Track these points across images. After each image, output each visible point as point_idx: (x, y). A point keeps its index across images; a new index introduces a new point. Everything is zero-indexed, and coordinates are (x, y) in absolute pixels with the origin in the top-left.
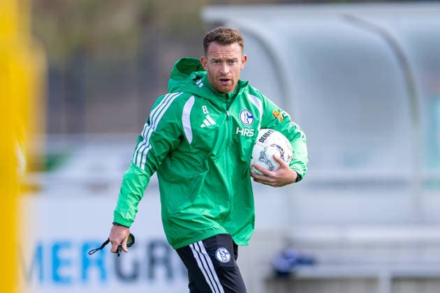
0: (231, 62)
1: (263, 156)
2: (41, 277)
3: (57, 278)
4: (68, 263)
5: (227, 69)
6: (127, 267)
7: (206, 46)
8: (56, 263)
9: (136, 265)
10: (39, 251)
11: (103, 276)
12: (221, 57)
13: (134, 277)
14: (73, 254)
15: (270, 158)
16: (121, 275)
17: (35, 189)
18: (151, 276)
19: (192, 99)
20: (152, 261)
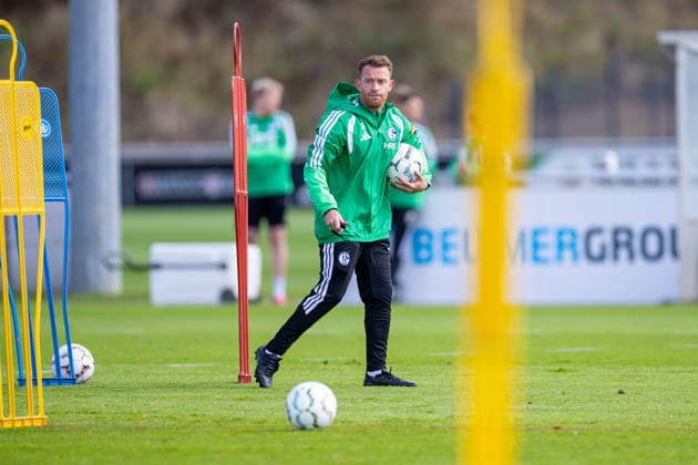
0: (380, 81)
1: (407, 171)
2: (524, 258)
3: (536, 259)
4: (545, 246)
5: (377, 87)
6: (595, 250)
7: (361, 69)
8: (536, 246)
9: (603, 248)
10: (522, 236)
11: (575, 257)
12: (373, 77)
13: (601, 257)
14: (549, 239)
15: (412, 173)
16: (590, 256)
17: (520, 184)
18: (616, 257)
19: (354, 117)
20: (617, 245)
